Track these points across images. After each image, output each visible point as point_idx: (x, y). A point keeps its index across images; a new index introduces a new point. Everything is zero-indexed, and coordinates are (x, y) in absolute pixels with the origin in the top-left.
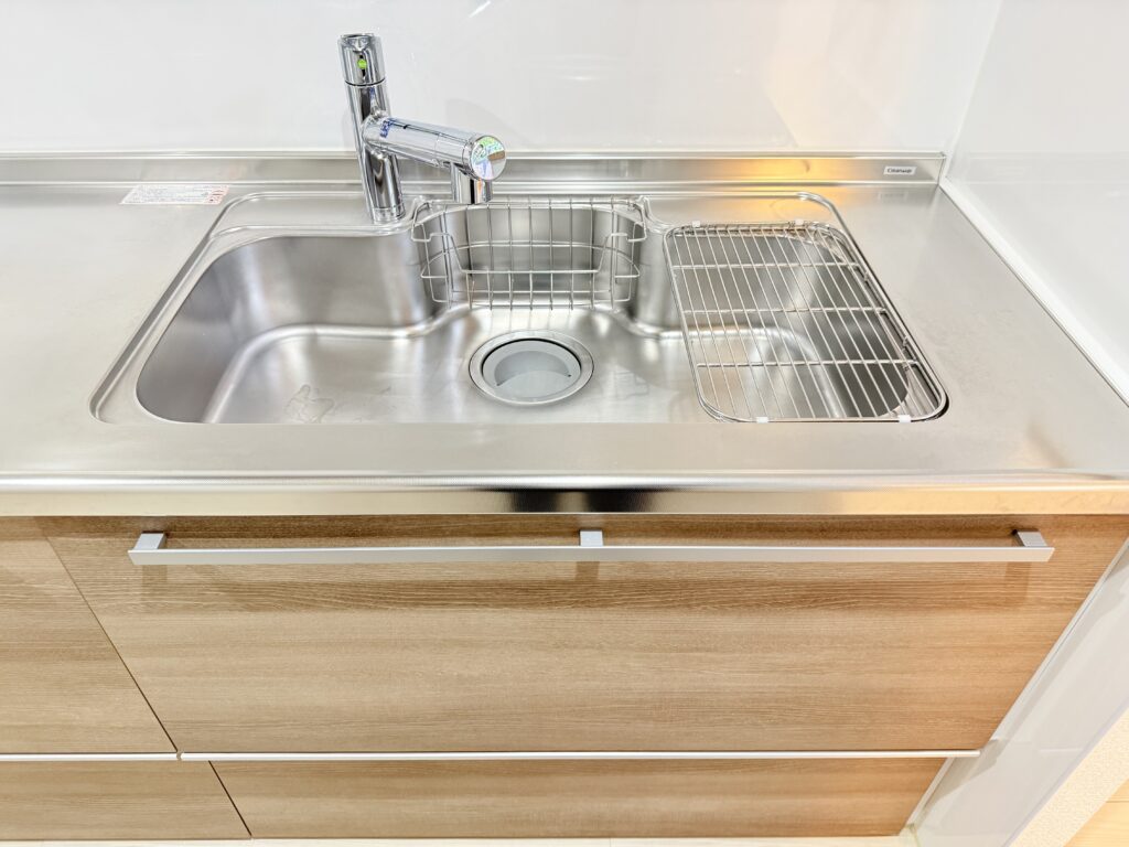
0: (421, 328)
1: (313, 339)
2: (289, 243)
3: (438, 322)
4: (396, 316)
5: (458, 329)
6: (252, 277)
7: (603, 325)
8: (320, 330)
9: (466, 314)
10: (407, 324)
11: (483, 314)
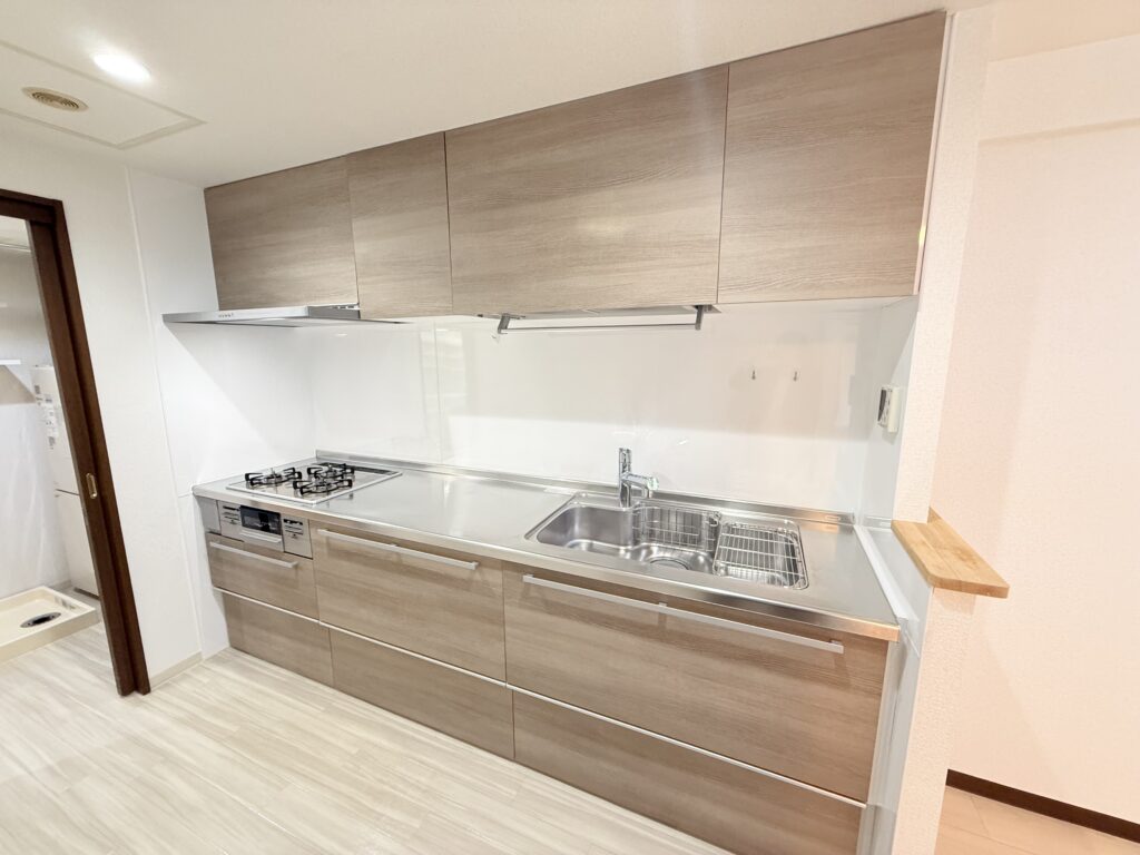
0: (630, 547)
1: (591, 545)
2: (592, 510)
3: (636, 547)
4: (622, 542)
5: (644, 552)
6: (577, 519)
7: (701, 559)
8: (595, 542)
9: (648, 548)
10: (626, 545)
11: (655, 547)
